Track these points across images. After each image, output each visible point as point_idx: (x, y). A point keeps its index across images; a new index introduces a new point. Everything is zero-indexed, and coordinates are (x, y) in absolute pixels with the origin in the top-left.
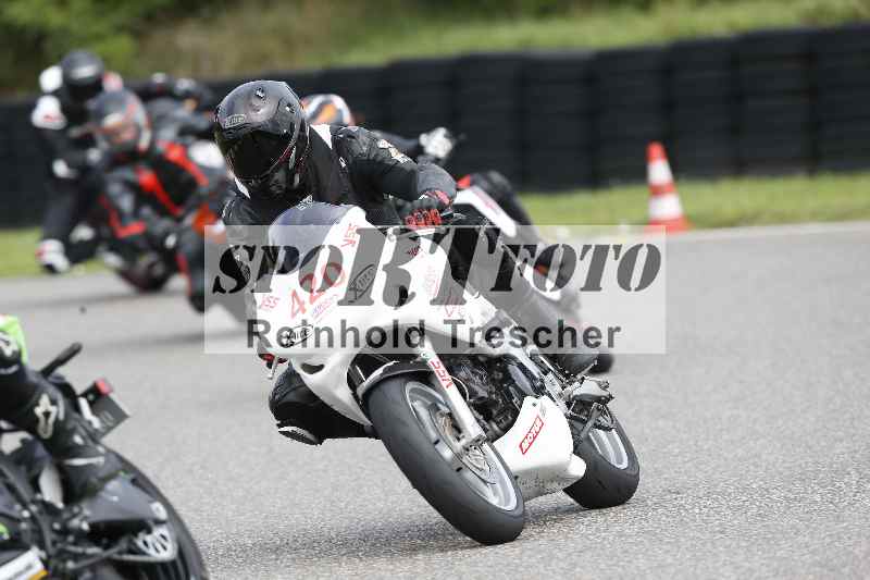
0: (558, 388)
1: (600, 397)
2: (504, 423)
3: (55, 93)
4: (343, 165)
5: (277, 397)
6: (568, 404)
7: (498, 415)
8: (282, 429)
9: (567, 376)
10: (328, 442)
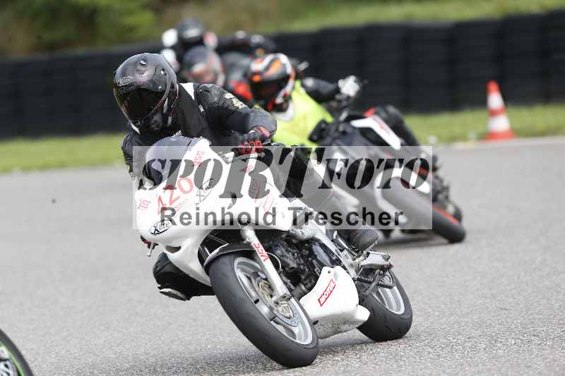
0: (350, 260)
1: (383, 266)
2: (309, 285)
3: (173, 48)
4: (202, 110)
5: (158, 269)
6: (357, 271)
7: (305, 280)
8: (162, 290)
9: (357, 252)
10: (194, 298)
